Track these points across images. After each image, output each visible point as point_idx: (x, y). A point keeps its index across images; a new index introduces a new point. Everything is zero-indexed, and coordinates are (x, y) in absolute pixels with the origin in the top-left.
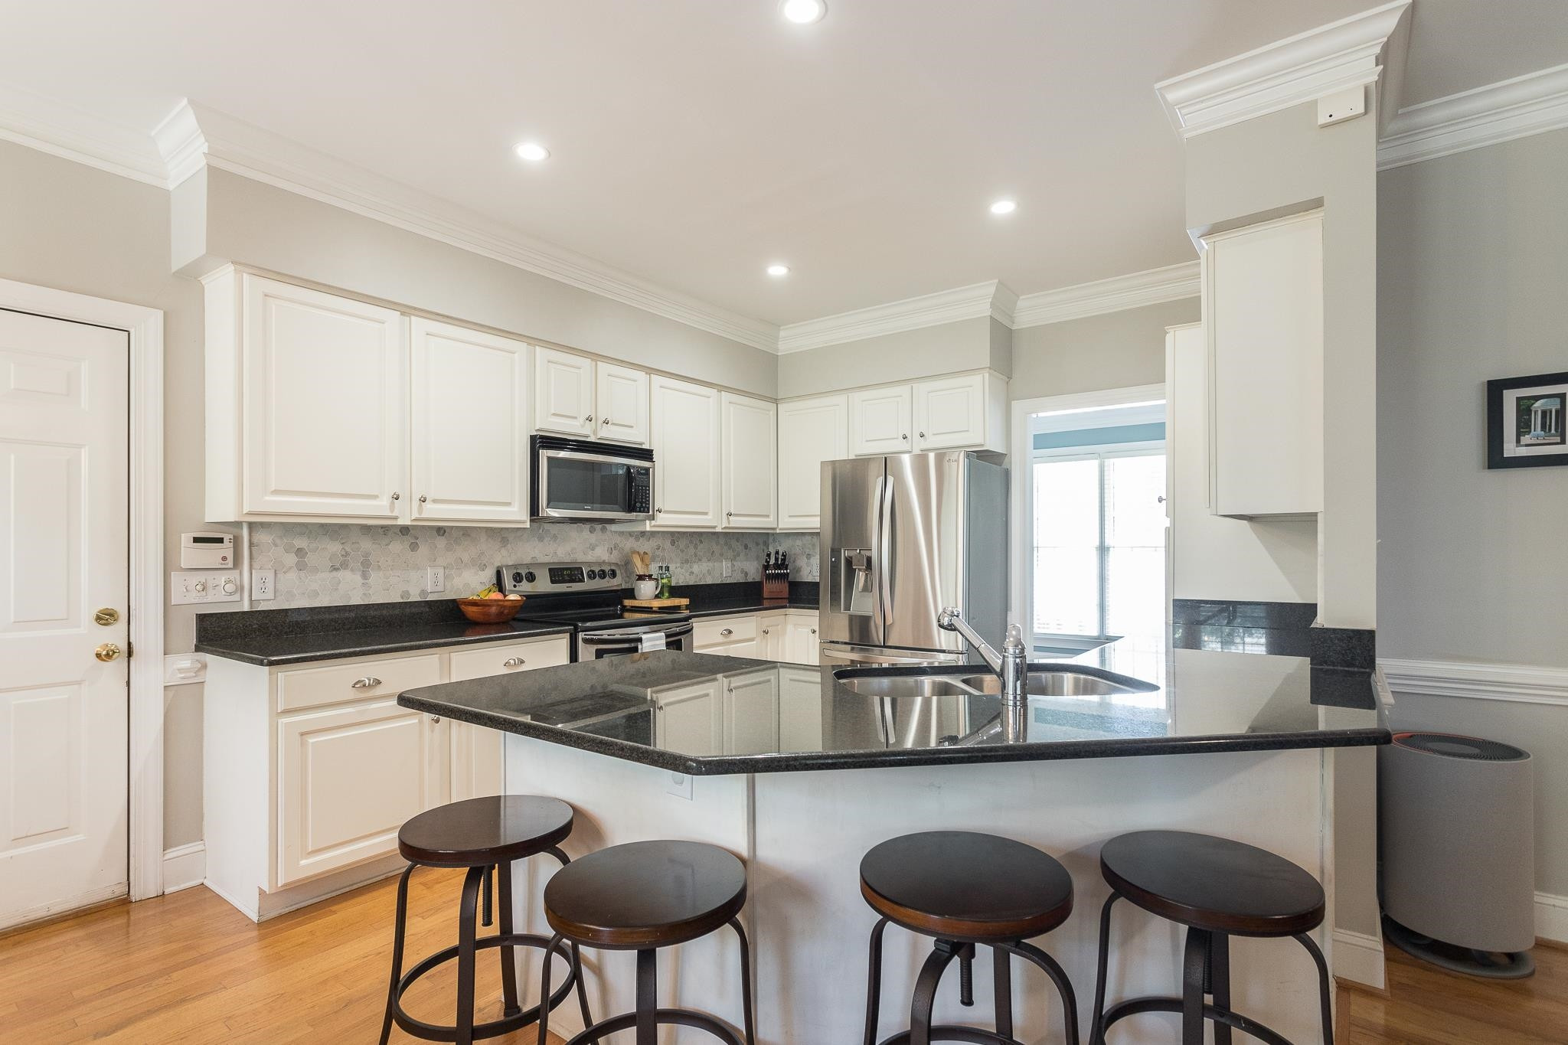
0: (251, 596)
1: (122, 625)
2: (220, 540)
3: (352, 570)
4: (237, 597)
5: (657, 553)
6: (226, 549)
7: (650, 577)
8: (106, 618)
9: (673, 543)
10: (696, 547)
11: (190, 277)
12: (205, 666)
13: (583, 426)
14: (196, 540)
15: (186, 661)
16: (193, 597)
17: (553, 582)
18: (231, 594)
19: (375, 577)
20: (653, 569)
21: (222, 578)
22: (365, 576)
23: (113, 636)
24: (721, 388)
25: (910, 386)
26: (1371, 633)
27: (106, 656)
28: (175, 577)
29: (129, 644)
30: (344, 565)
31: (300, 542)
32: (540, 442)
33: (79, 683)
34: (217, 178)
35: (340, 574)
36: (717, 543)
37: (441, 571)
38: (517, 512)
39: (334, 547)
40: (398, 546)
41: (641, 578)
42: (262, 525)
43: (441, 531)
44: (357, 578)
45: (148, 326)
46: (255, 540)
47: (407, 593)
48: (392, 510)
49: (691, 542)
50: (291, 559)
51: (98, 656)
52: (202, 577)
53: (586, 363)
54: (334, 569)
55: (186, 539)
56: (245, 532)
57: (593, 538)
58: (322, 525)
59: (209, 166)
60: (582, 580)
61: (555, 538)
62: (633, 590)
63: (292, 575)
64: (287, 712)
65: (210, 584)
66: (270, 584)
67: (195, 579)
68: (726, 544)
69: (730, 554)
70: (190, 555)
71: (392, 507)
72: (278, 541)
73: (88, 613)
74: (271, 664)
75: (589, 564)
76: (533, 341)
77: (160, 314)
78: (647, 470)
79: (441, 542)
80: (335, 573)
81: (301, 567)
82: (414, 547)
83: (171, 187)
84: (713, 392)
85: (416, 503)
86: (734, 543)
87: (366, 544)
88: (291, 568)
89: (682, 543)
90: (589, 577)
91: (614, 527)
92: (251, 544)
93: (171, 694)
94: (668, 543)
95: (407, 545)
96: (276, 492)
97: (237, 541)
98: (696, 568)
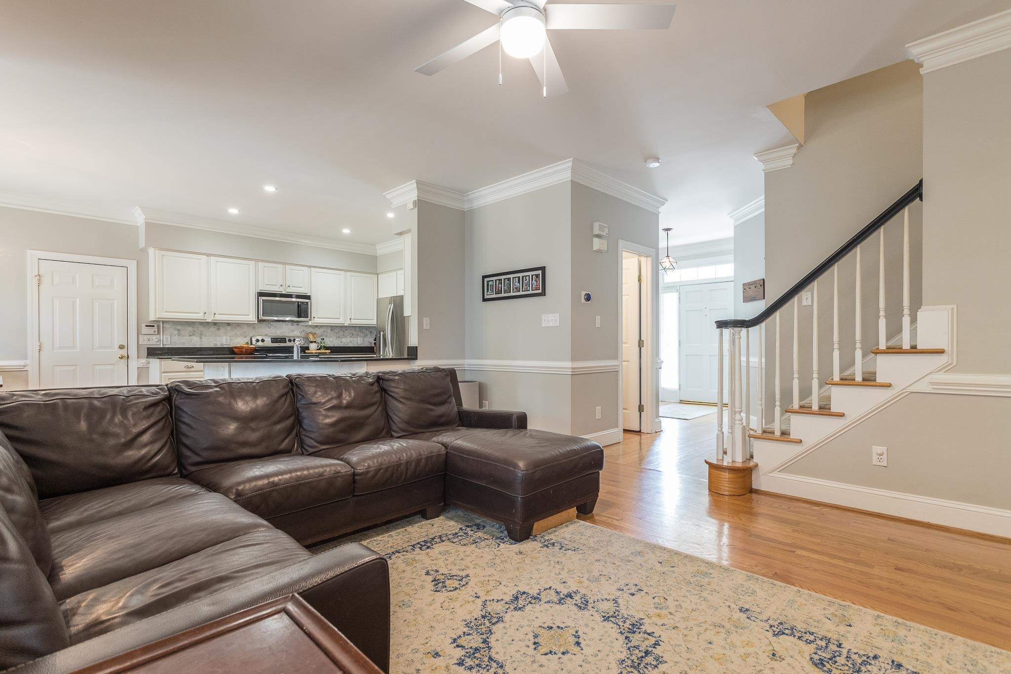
0: (163, 343)
1: (126, 350)
2: (154, 326)
3: (196, 336)
4: (159, 343)
5: (324, 333)
6: (155, 329)
7: (315, 342)
8: (121, 347)
9: (332, 330)
10: (344, 332)
11: (144, 251)
12: (149, 363)
13: (279, 288)
14: (146, 326)
15: (143, 361)
16: (146, 343)
17: (272, 342)
18: (157, 342)
19: (204, 338)
20: (319, 340)
21: (154, 337)
22: (201, 338)
23: (123, 352)
24: (346, 271)
25: (395, 273)
26: (417, 347)
27: (121, 358)
28: (141, 337)
29: (128, 355)
30: (194, 335)
31: (179, 327)
32: (261, 294)
33: (115, 364)
34: (148, 224)
35: (192, 337)
36: (355, 330)
37: (229, 338)
38: (252, 318)
39: (190, 329)
40: (213, 329)
41: (312, 342)
42: (167, 322)
43: (229, 324)
44: (199, 339)
45: (132, 265)
46: (164, 326)
47: (215, 344)
48: (204, 317)
49: (341, 330)
50: (176, 332)
51: (119, 357)
52: (148, 337)
53: (280, 266)
54: (190, 336)
55: (143, 325)
56: (161, 324)
57: (293, 328)
58: (186, 322)
59: (145, 222)
60: (286, 342)
61: (276, 327)
62: (308, 347)
63: (176, 337)
64: (164, 372)
65: (151, 339)
66: (169, 340)
67: (146, 337)
68: (360, 331)
69: (362, 334)
70: (145, 330)
71: (204, 316)
72: (171, 327)
73: (117, 346)
74: (159, 358)
75: (289, 337)
76: (257, 260)
77: (136, 261)
78: (307, 303)
79: (229, 328)
80: (191, 337)
81: (179, 335)
82: (219, 329)
83: (139, 225)
84: (343, 272)
85: (213, 315)
86: (364, 331)
87: (201, 328)
88: (175, 335)
89: (336, 330)
90: (288, 341)
91: (302, 324)
92: (163, 328)
93: (140, 369)
94: (329, 330)
95: (216, 329)
96: (166, 312)
97: (158, 327)
98: (344, 340)
